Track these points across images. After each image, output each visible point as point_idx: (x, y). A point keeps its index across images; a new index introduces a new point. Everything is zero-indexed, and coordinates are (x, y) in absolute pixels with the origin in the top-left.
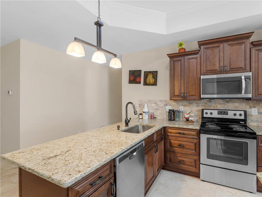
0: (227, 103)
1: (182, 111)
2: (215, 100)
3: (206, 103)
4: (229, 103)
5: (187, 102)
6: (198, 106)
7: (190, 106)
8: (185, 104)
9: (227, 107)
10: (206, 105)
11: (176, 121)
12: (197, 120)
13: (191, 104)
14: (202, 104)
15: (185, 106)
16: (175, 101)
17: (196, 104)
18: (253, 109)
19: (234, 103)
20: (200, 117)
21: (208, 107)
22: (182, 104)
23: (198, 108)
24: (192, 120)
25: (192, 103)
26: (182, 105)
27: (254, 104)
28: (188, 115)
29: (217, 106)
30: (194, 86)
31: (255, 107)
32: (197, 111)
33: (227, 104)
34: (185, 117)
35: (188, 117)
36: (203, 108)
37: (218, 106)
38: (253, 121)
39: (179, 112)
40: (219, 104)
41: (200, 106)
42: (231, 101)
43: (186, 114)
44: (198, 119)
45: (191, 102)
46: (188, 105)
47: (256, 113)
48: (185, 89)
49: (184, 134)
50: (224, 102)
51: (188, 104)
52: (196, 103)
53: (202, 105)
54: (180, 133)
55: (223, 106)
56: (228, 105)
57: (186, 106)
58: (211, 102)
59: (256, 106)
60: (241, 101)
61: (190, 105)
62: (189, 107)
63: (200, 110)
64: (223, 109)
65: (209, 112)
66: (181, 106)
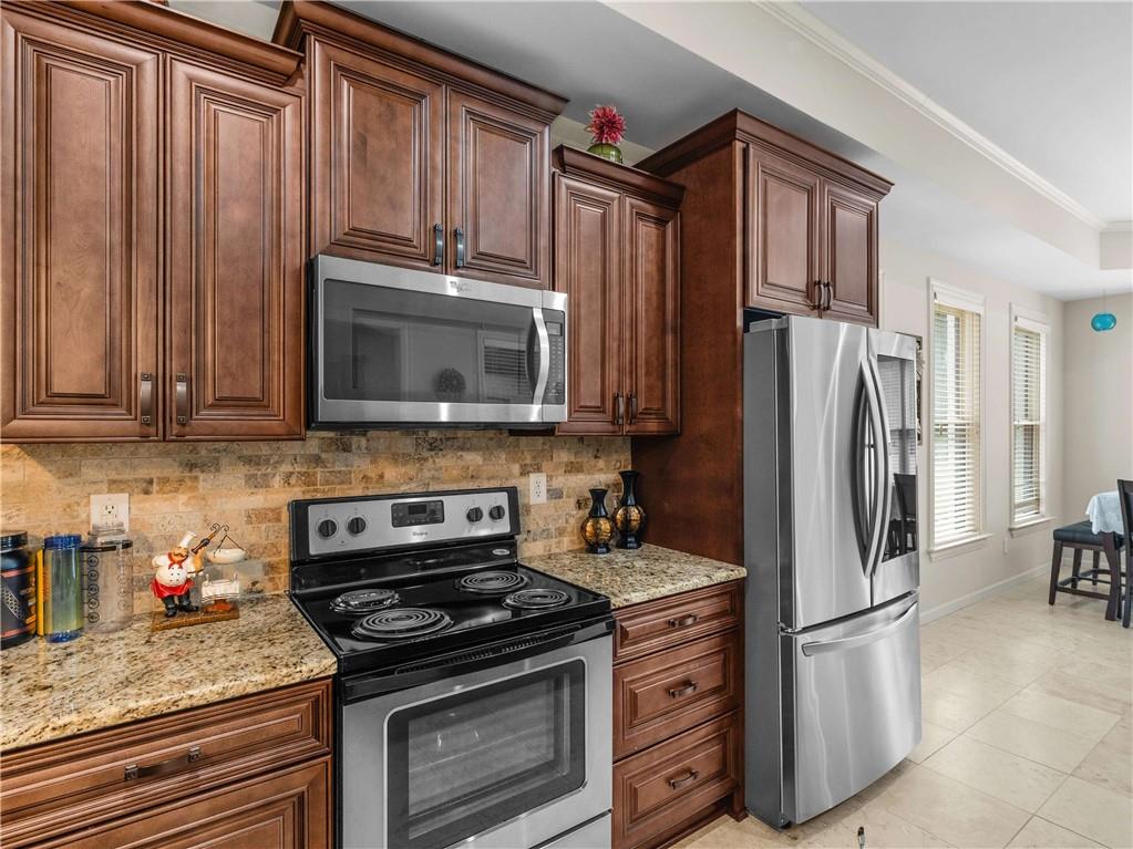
0: (433, 453)
1: (121, 538)
2: (371, 433)
3: (317, 460)
4: (440, 453)
5: (168, 454)
6: (256, 483)
7: (195, 489)
8: (143, 473)
9: (433, 478)
10: (319, 470)
11: (55, 640)
12: (254, 584)
13: (203, 467)
14: (285, 468)
15: (147, 492)
16: (31, 454)
17: (243, 470)
18: (533, 477)
19: (464, 454)
20: (274, 559)
21: (327, 482)
22: (114, 476)
23: (258, 500)
24: (220, 602)
25: (213, 465)
26: (115, 485)
27: (534, 454)
28: (190, 565)
29: (381, 476)
30: (257, 330)
31: (539, 470)
32: (249, 522)
33: (431, 460)
34: (158, 588)
35: (188, 581)
36: (298, 493)
37: (386, 477)
38: (532, 535)
39: (90, 549)
40: (395, 459)
41: (277, 478)
42: (449, 443)
43: (162, 560)
44: (259, 575)
45: (203, 452)
46: (181, 481)
47: (543, 498)
48: (176, 338)
49: (190, 762)
50: (418, 445)
51: (174, 472)
52: (249, 461)
53: (292, 473)
54: (147, 773)
55: (412, 473)
56: (438, 465)
57: (155, 487)
58: (350, 451)
59: (544, 464)
60: (491, 439)
61: (196, 478)
62: (182, 498)
63: (276, 511)
64: (413, 487)
65: (342, 515)
66: (110, 491)
